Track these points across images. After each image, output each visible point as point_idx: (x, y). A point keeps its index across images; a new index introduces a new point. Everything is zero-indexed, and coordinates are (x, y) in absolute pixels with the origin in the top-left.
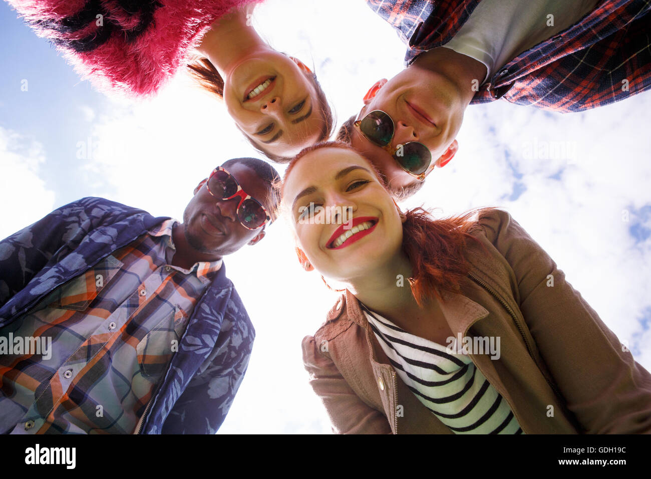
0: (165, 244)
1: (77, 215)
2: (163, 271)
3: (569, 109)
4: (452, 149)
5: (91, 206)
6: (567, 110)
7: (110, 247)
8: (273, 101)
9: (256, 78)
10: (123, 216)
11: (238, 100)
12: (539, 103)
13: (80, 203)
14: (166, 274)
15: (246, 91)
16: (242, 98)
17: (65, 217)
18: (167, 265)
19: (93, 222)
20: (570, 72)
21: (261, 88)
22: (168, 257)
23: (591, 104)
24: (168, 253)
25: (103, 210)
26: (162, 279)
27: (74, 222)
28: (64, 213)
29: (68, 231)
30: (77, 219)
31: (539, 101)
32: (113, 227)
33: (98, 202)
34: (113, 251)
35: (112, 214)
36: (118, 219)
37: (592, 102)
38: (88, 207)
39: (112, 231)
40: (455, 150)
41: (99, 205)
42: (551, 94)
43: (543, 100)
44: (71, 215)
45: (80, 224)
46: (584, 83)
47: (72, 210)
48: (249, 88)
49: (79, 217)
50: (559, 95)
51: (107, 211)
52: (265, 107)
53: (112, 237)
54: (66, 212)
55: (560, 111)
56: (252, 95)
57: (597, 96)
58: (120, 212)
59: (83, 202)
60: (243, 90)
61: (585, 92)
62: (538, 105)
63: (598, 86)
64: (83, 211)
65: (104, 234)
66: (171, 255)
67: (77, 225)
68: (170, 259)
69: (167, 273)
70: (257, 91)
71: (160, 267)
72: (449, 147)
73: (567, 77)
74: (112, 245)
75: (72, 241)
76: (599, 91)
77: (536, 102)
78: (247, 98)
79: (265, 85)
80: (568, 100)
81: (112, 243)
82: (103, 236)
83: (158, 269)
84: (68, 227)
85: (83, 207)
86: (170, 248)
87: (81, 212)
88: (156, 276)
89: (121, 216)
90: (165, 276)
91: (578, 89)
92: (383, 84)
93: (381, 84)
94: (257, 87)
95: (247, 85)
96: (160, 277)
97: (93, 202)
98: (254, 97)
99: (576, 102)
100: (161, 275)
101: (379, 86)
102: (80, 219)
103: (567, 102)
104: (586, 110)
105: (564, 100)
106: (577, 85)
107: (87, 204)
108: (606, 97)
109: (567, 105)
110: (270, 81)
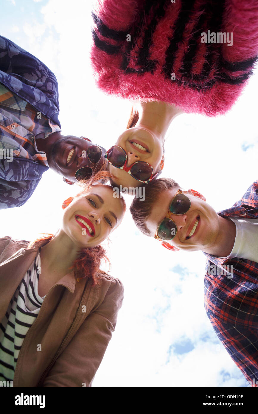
0: (46, 131)
1: (43, 75)
2: (30, 136)
3: (209, 309)
4: (174, 248)
5: (51, 80)
6: (208, 308)
7: (33, 102)
8: (136, 156)
9: (144, 142)
10: (54, 101)
11: (128, 138)
12: (209, 292)
13: (50, 73)
14: (28, 138)
15: (135, 140)
16: (131, 139)
17: (38, 69)
18: (34, 137)
19: (43, 87)
20: (231, 306)
21: (140, 147)
22: (39, 136)
23: (214, 321)
24: (41, 134)
25: (53, 88)
26: (25, 136)
27: (37, 75)
28: (39, 67)
29: (30, 75)
30: (40, 77)
31: (210, 292)
32: (46, 99)
33: (56, 83)
34: (32, 104)
35: (52, 95)
36: (51, 99)
37: (216, 321)
38: (51, 79)
39: (43, 99)
40: (174, 250)
41: (54, 85)
42: (216, 298)
43: (212, 294)
44: (40, 71)
45: (38, 80)
46: (227, 314)
47: (44, 70)
48: (137, 140)
49: (42, 77)
50: (217, 302)
51: (53, 91)
52: (131, 153)
53: (40, 100)
54: (41, 68)
55: (206, 305)
56: (135, 144)
57: (220, 324)
58: (55, 98)
59: (51, 74)
60: (135, 138)
61: (221, 316)
62: (207, 293)
63: (226, 323)
64: (47, 77)
65: (40, 95)
66: (42, 137)
67: (37, 78)
68: (38, 137)
69: (30, 138)
70: (138, 145)
71: (32, 133)
72: (174, 247)
73: (228, 304)
74: (36, 102)
75: (26, 80)
76: (223, 324)
77: (209, 291)
78: (132, 142)
79: (142, 149)
80: (214, 308)
81: (37, 101)
82: (39, 95)
83: (30, 132)
84: (33, 74)
85: (48, 76)
86: (44, 135)
87: (46, 76)
88: (26, 132)
89: (53, 99)
90: (27, 138)
91: (222, 312)
92: (203, 199)
93: (202, 198)
94: (140, 145)
95: (138, 139)
96: (26, 135)
97: (54, 80)
98: (134, 145)
99: (214, 312)
100: (27, 135)
101: (200, 197)
102: (41, 78)
103: (213, 308)
104: (210, 319)
105: (214, 306)
106: (225, 311)
107: (52, 77)
108: (219, 328)
109: (211, 308)
110: (146, 150)
